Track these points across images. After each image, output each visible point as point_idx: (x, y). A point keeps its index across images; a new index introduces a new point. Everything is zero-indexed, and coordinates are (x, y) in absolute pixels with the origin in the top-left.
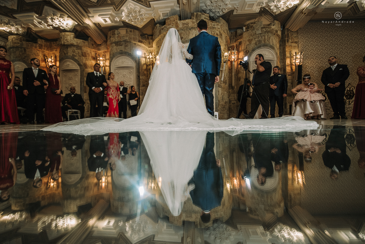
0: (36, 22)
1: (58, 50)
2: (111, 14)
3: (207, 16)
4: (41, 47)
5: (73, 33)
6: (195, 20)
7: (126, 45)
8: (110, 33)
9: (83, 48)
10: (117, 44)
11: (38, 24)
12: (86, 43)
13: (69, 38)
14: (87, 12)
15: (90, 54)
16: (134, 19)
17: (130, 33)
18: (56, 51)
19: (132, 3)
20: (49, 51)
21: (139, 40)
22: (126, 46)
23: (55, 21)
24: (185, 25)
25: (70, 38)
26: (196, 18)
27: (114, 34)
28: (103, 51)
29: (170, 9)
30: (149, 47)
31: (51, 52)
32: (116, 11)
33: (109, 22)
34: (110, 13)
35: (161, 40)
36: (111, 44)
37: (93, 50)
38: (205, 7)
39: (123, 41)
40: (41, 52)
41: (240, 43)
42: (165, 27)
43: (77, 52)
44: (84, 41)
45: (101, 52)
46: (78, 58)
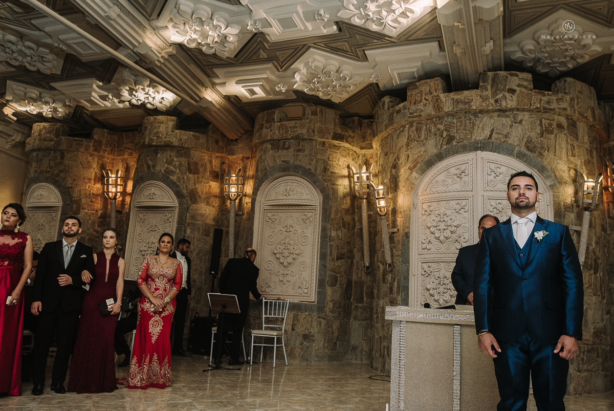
0: (96, 96)
1: (136, 155)
2: (266, 79)
3: (527, 80)
4: (98, 147)
5: (174, 118)
6: (489, 93)
7: (300, 147)
8: (261, 117)
9: (192, 152)
10: (277, 144)
11: (100, 100)
12: (202, 139)
13: (162, 129)
14: (210, 75)
15: (208, 165)
16: (323, 87)
17: (312, 117)
18: (131, 154)
19: (319, 54)
20: (114, 155)
21: (334, 133)
22: (299, 150)
23: (136, 94)
24: (461, 106)
25: (165, 128)
26: (492, 87)
27: (270, 120)
28: (241, 156)
29: (419, 64)
30: (362, 148)
31: (119, 158)
32: (279, 71)
33: (260, 93)
34: (265, 76)
35: (395, 137)
36: (262, 143)
37: (218, 154)
38: (519, 55)
39: (292, 138)
40: (96, 159)
42: (405, 108)
43: (177, 163)
44: (196, 134)
45: (236, 158)
46: (178, 178)
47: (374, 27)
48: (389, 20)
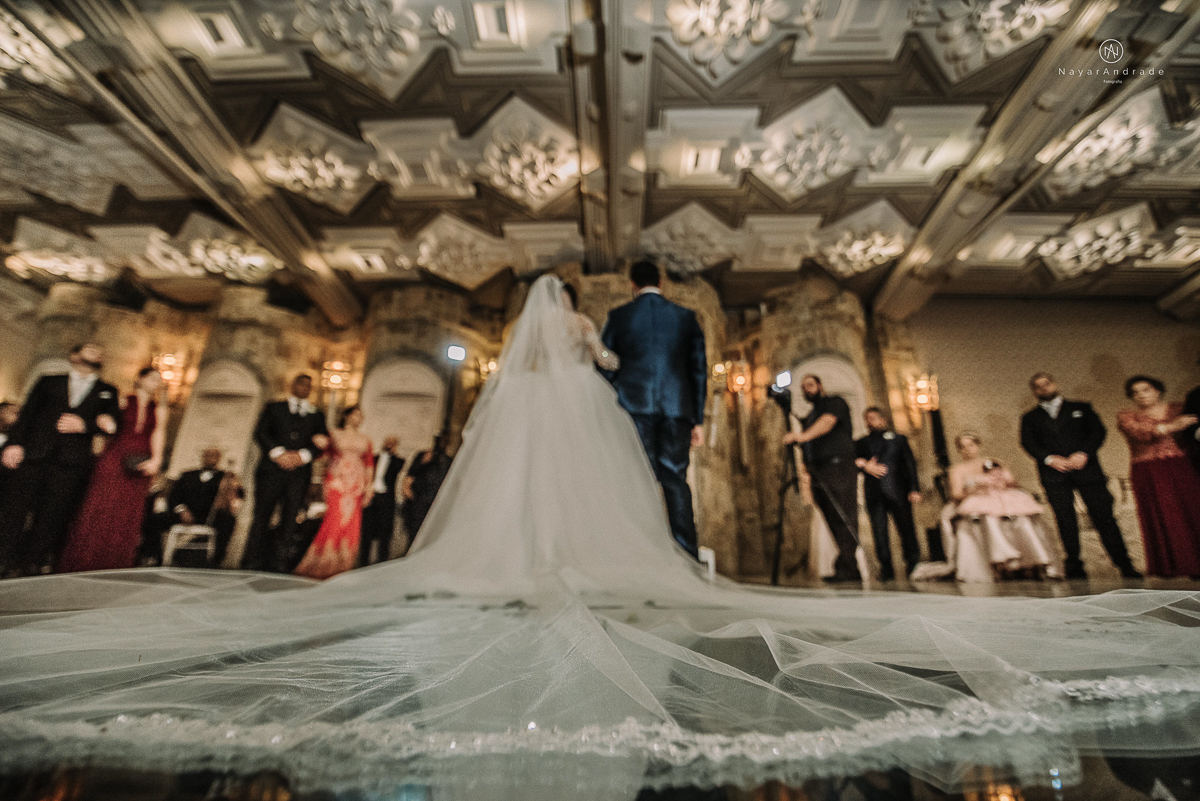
1: (204, 336)
4: (151, 321)
5: (264, 292)
7: (423, 331)
8: (376, 298)
10: (395, 327)
11: (160, 260)
12: (300, 320)
13: (245, 304)
17: (439, 301)
18: (198, 334)
21: (461, 320)
22: (421, 335)
25: (251, 302)
27: (388, 300)
30: (491, 342)
33: (379, 267)
36: (377, 325)
37: (316, 339)
39: (414, 320)
40: (146, 339)
41: (756, 344)
43: (262, 345)
44: (292, 314)
45: (341, 347)
46: (262, 360)
47: (516, 192)
48: (532, 184)
